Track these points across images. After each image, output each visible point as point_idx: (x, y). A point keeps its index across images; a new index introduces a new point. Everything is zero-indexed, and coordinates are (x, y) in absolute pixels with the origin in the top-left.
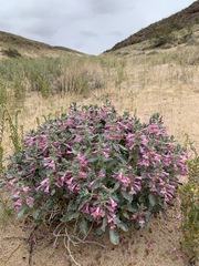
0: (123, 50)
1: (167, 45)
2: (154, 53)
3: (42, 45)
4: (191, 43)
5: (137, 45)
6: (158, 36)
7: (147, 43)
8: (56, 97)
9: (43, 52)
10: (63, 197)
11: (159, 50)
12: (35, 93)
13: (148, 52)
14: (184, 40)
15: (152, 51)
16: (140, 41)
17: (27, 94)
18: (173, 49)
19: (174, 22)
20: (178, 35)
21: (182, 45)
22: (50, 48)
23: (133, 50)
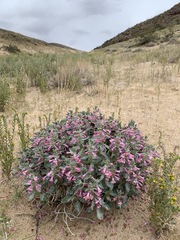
0: (111, 48)
1: (151, 43)
2: (139, 51)
3: (39, 41)
4: (172, 42)
5: (124, 43)
6: (143, 35)
7: (133, 41)
8: (53, 92)
9: (40, 48)
10: (63, 184)
11: (143, 48)
12: (34, 89)
13: (133, 49)
14: (166, 39)
15: (137, 48)
16: (127, 39)
17: (27, 89)
18: (157, 47)
19: (157, 23)
20: (161, 34)
21: (165, 44)
22: (46, 44)
23: (120, 48)
